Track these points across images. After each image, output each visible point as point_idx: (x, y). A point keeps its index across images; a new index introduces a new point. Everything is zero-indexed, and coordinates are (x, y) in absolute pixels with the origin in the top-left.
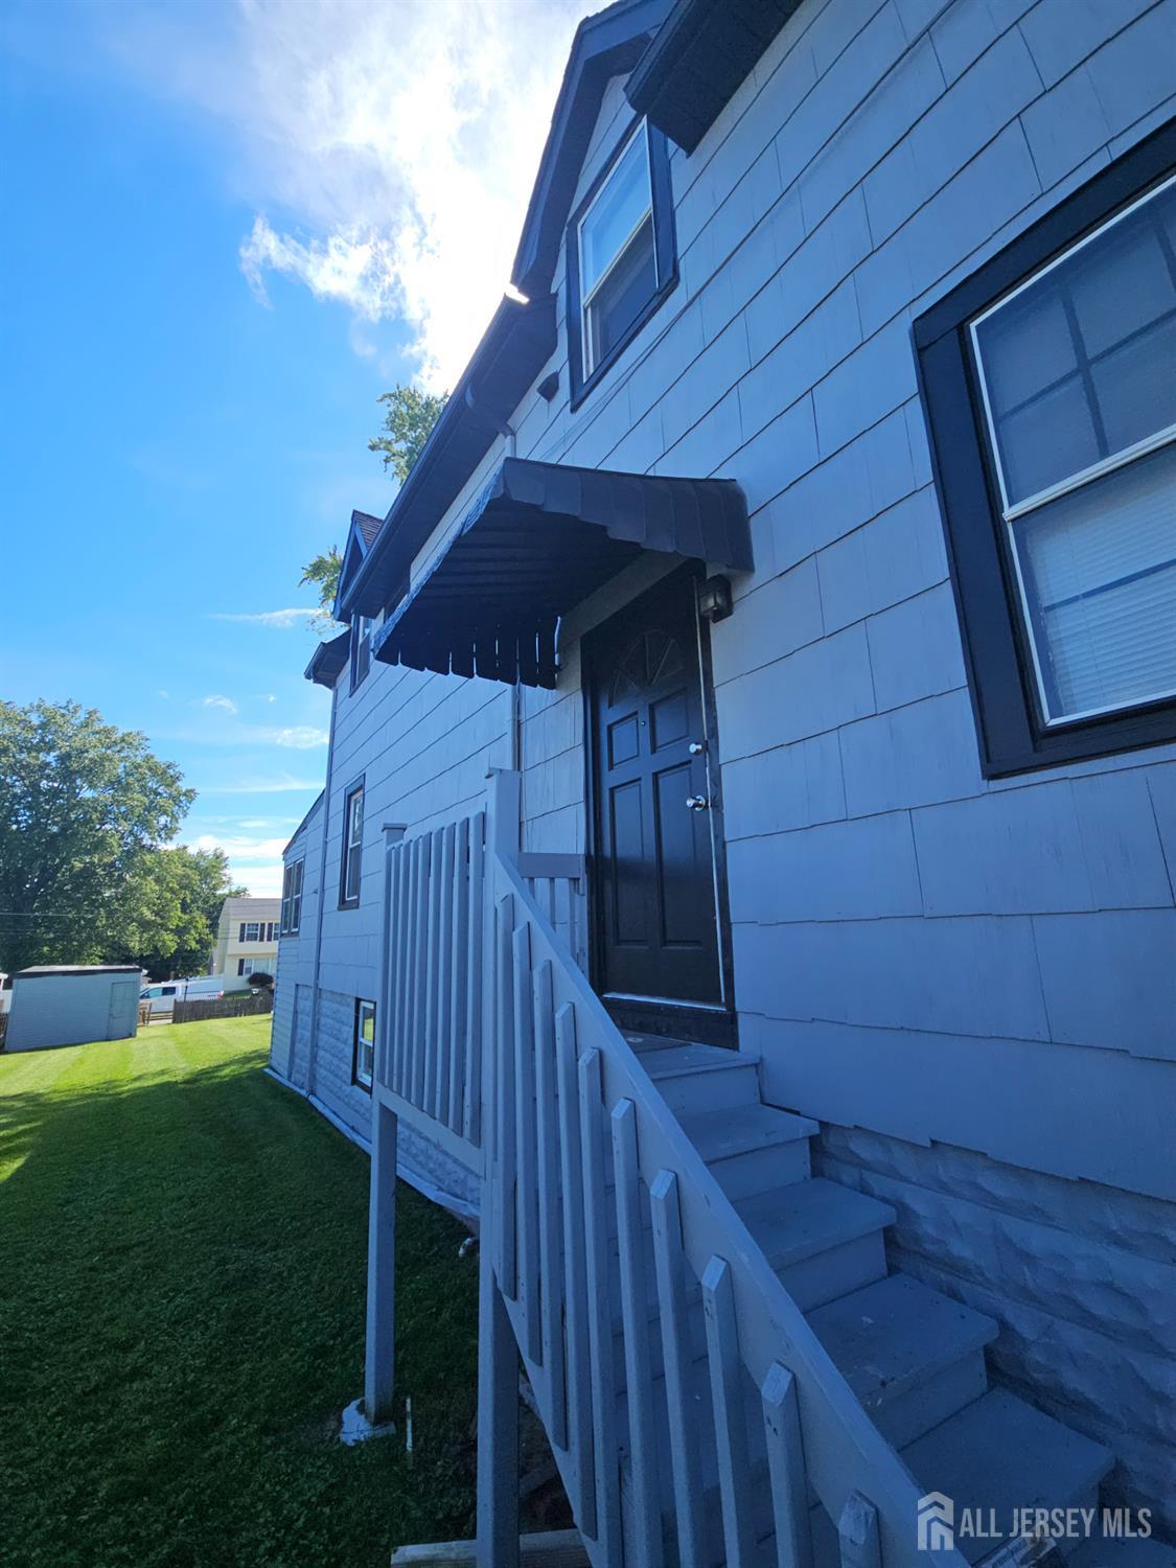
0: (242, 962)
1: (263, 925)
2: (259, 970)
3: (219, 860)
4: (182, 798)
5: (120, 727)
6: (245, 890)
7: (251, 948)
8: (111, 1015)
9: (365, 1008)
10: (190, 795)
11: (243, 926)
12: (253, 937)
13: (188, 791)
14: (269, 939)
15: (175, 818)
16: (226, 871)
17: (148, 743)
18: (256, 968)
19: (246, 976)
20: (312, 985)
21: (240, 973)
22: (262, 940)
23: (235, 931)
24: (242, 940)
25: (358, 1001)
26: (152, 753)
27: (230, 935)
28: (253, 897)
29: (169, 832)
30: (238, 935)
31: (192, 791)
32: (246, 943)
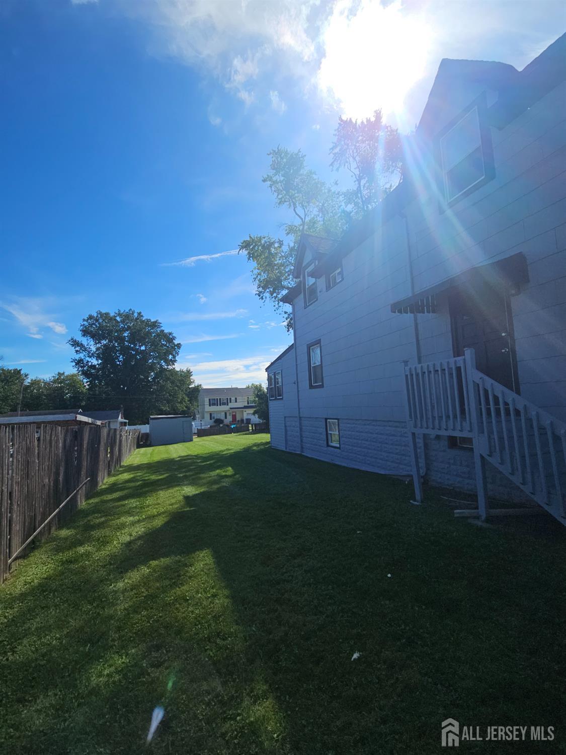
0: (211, 414)
1: (227, 399)
2: (218, 418)
3: (189, 373)
4: (176, 347)
5: (151, 319)
6: (201, 385)
7: (214, 408)
8: (184, 433)
9: (329, 422)
10: (179, 346)
11: (210, 400)
12: (214, 404)
13: (178, 344)
14: (220, 405)
15: (174, 357)
16: (191, 378)
17: (161, 325)
18: (217, 416)
19: (213, 420)
20: (298, 416)
21: (211, 419)
22: (217, 405)
23: (207, 402)
24: (210, 406)
25: (326, 419)
26: (163, 329)
27: (206, 404)
28: (204, 388)
29: (173, 362)
30: (208, 404)
31: (180, 344)
32: (212, 406)
